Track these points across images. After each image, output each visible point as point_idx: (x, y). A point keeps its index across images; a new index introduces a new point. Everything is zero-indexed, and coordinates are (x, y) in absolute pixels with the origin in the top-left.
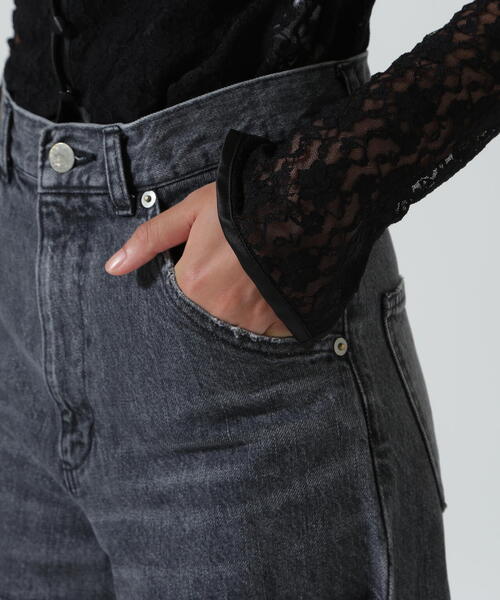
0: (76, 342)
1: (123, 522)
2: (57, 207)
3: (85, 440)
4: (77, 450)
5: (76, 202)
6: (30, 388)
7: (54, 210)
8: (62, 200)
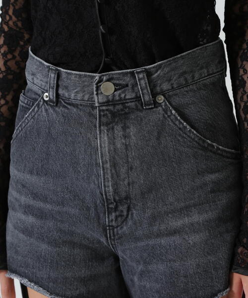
0: (123, 170)
1: (147, 245)
2: (109, 111)
3: (125, 213)
4: (119, 219)
5: (119, 107)
6: (79, 197)
7: (107, 113)
8: (111, 108)
